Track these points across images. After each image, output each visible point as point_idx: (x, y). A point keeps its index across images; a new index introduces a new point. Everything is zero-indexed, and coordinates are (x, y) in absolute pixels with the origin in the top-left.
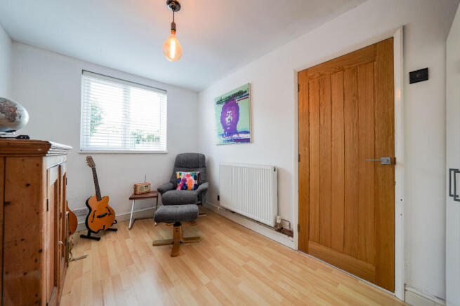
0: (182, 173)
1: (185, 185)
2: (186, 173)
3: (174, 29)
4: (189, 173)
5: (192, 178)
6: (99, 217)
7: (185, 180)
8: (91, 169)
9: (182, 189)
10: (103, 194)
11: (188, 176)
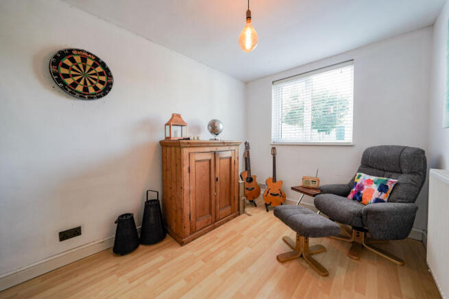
0: (363, 175)
1: (359, 193)
2: (367, 177)
3: (249, 17)
4: (373, 178)
5: (375, 187)
6: (271, 194)
7: (361, 187)
8: (272, 156)
9: (354, 199)
10: (278, 179)
11: (369, 182)
